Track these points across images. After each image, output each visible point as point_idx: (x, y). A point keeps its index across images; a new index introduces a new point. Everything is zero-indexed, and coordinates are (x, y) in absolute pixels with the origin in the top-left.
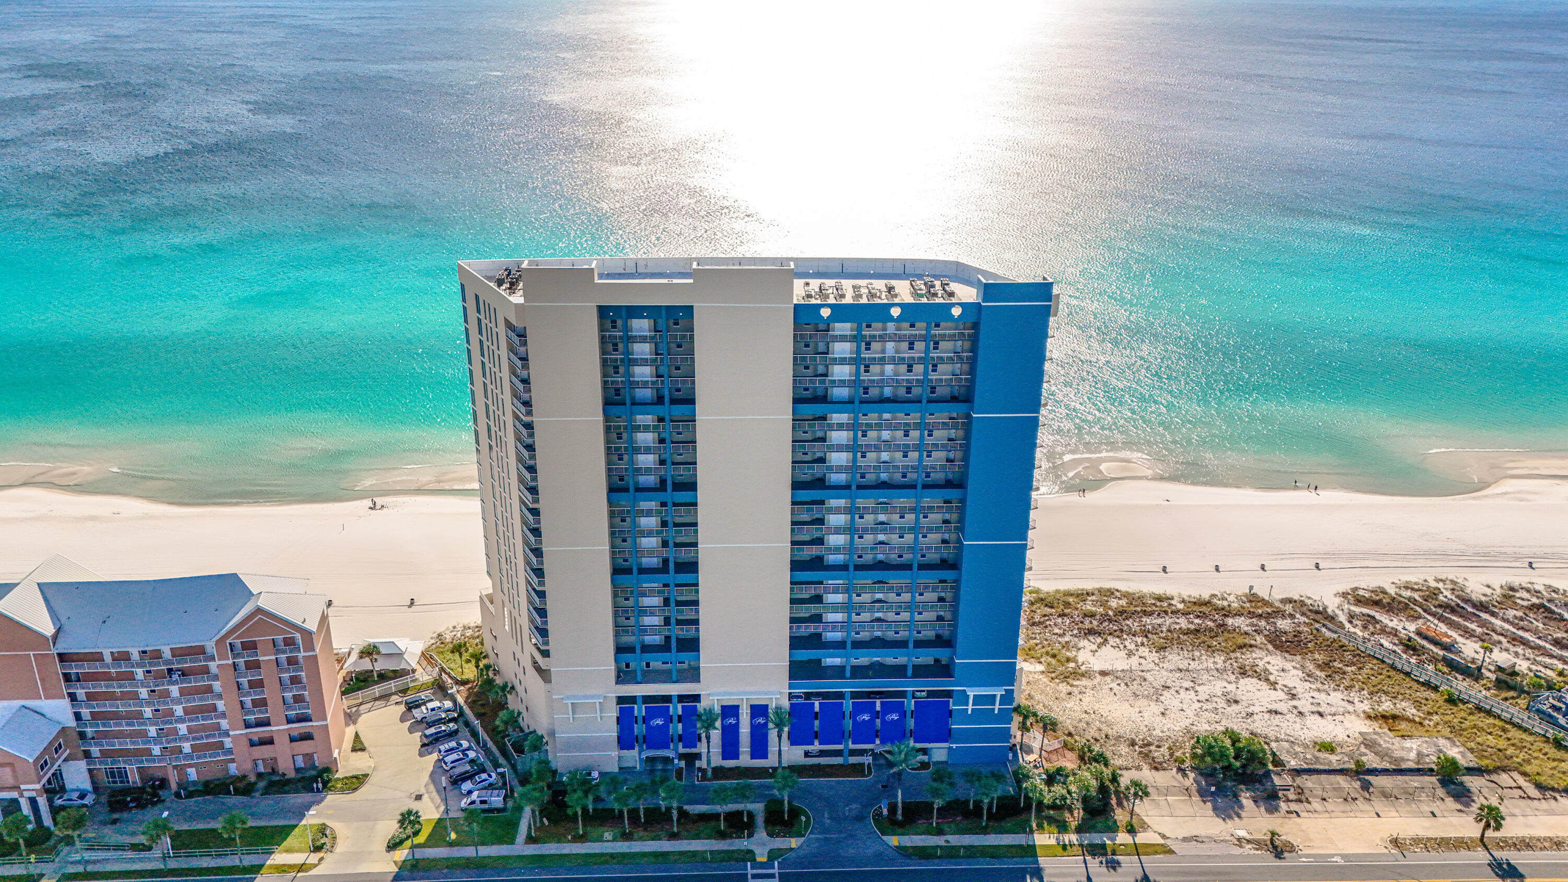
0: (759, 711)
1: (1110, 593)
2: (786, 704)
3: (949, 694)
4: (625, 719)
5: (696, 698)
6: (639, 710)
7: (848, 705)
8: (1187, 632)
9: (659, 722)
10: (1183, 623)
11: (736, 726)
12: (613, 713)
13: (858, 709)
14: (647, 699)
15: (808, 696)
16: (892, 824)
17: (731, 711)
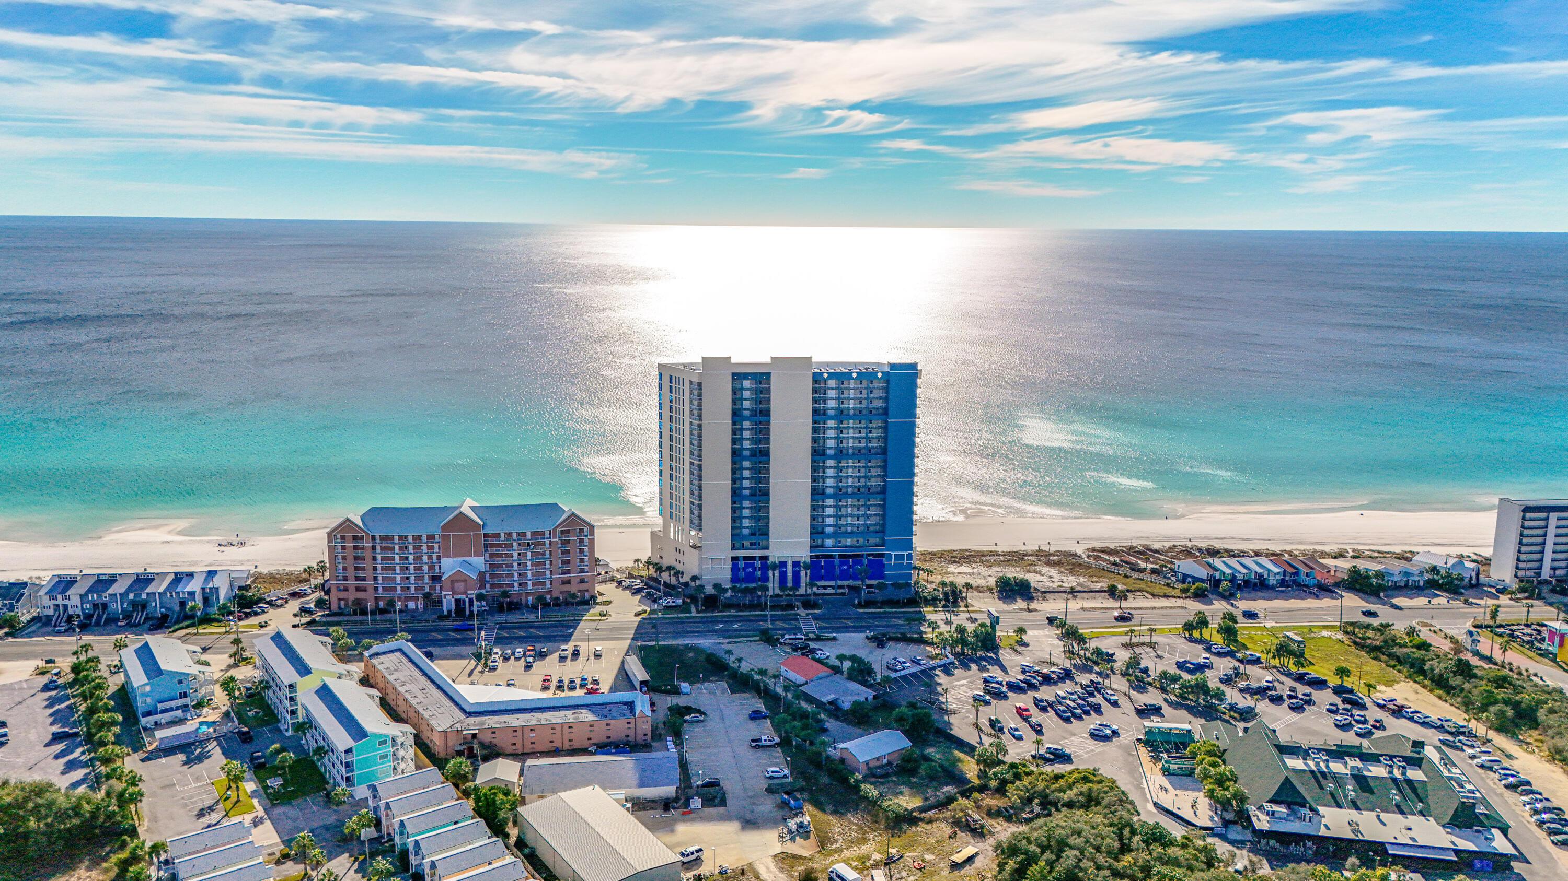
0: (796, 564)
1: (967, 550)
2: (808, 560)
3: (883, 555)
4: (735, 569)
5: (765, 558)
6: (741, 564)
7: (837, 561)
8: (1004, 561)
9: (750, 570)
10: (1002, 558)
11: (786, 572)
12: (729, 565)
13: (842, 563)
14: (745, 558)
15: (817, 557)
16: (860, 605)
17: (783, 564)
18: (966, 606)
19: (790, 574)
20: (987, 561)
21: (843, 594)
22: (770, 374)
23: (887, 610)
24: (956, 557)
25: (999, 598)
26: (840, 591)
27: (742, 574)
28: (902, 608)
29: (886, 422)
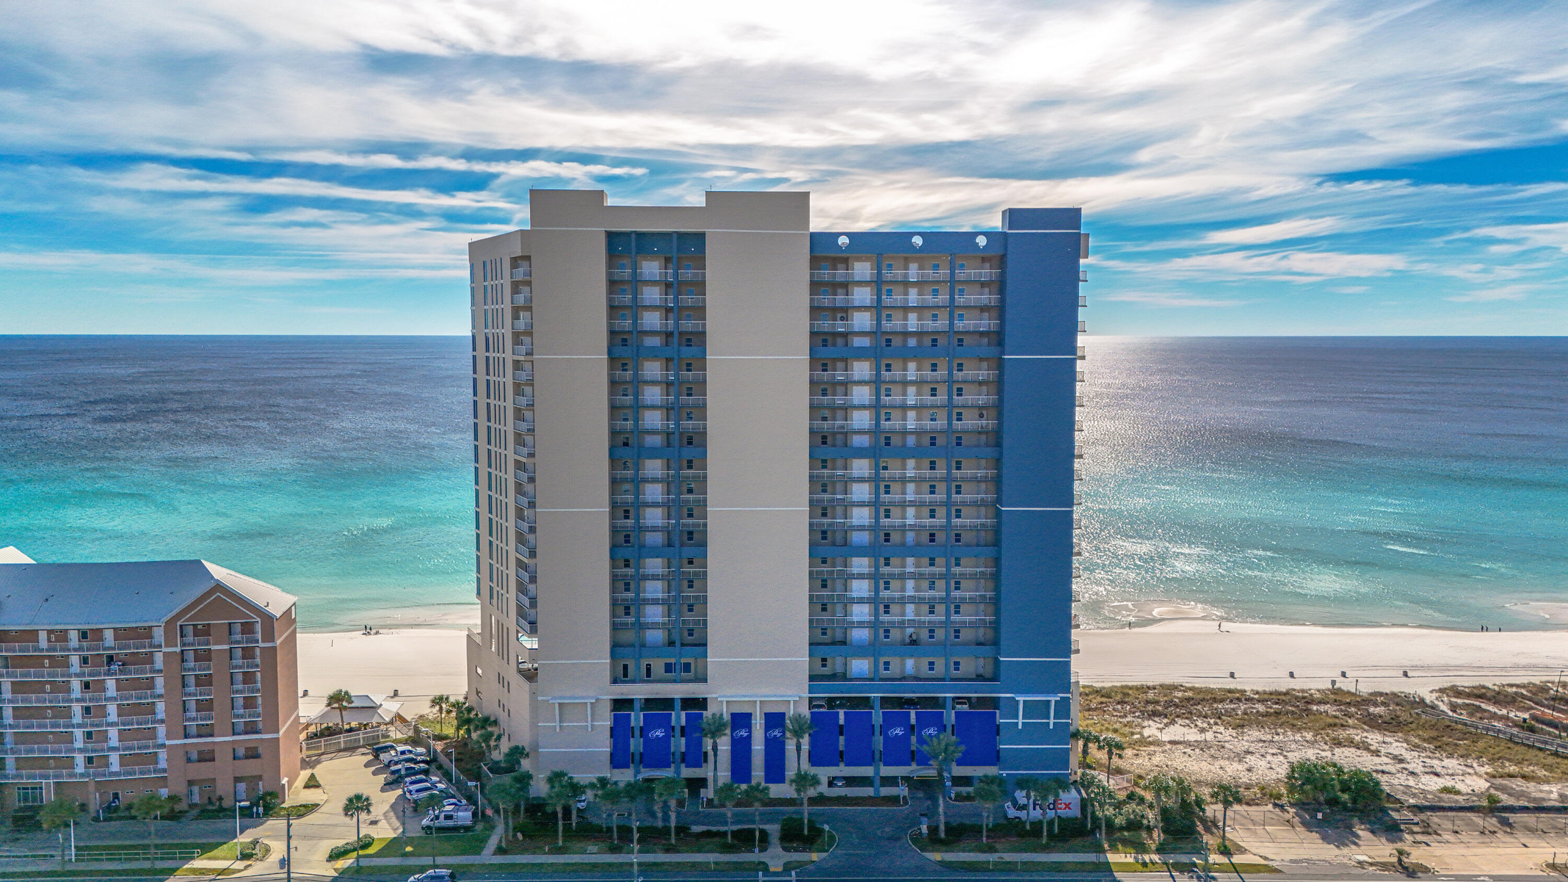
0: (774, 720)
1: (1175, 687)
2: (805, 711)
3: (995, 703)
4: (620, 731)
5: (702, 703)
6: (637, 719)
7: (877, 717)
9: (659, 733)
10: (1261, 708)
11: (748, 740)
12: (606, 721)
13: (889, 721)
14: (645, 703)
15: (831, 702)
17: (741, 720)
18: (1225, 851)
19: (758, 746)
20: (1228, 713)
21: (893, 800)
22: (703, 235)
23: (1008, 857)
24: (1157, 702)
25: (1304, 824)
26: (885, 791)
27: (636, 744)
28: (1045, 849)
29: (1000, 364)
